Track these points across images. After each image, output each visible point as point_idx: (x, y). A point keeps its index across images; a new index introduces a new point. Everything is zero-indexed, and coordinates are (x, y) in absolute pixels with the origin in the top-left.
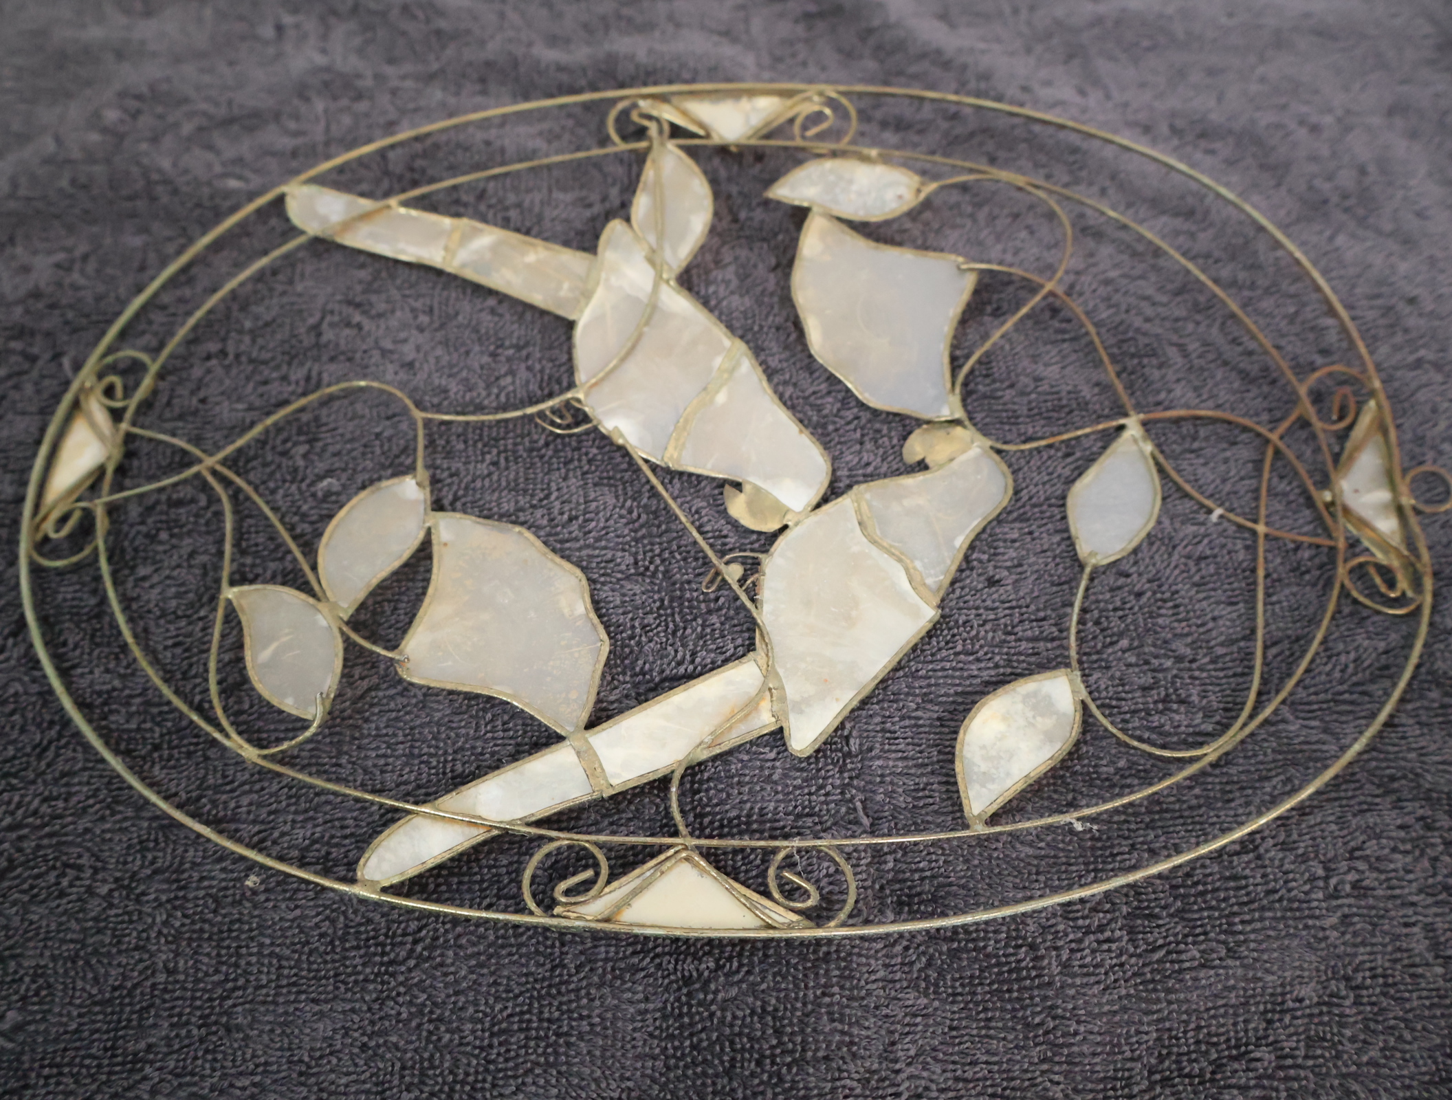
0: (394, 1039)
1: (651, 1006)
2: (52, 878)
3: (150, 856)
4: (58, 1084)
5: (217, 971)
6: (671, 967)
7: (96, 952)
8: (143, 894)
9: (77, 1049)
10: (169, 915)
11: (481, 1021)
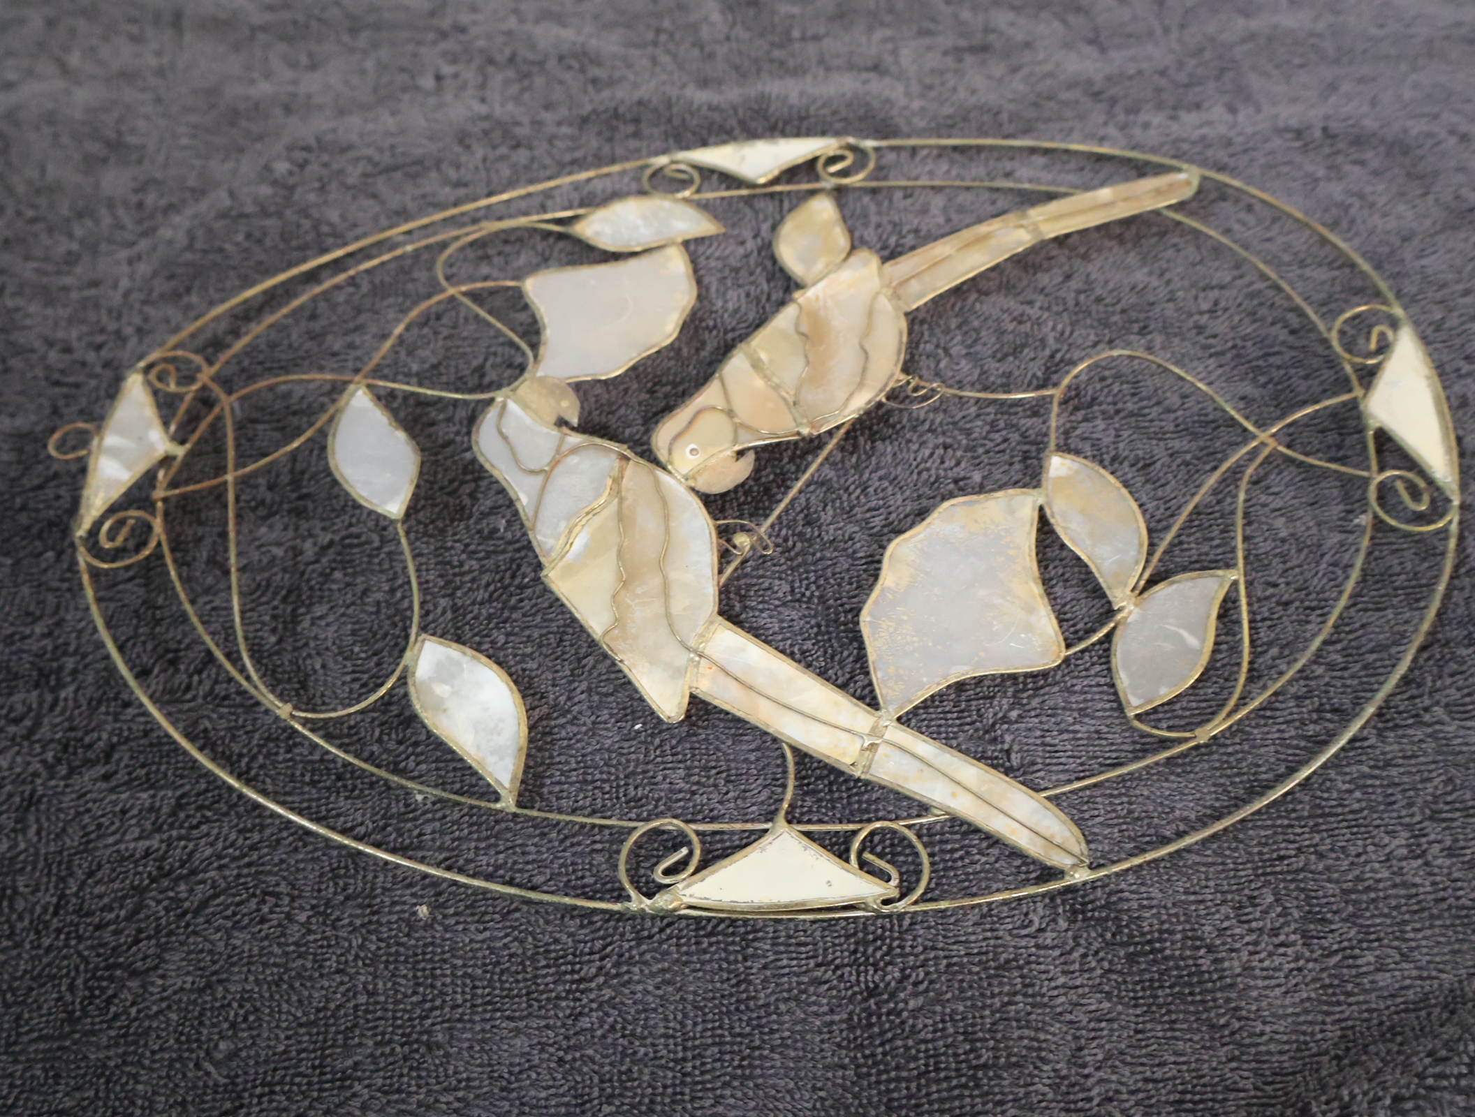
0: (590, 1052)
1: (836, 1018)
2: (253, 904)
3: (341, 883)
4: (270, 1101)
5: (415, 993)
6: (853, 978)
7: (299, 976)
8: (338, 919)
9: (286, 1068)
10: (365, 939)
11: (673, 1037)
